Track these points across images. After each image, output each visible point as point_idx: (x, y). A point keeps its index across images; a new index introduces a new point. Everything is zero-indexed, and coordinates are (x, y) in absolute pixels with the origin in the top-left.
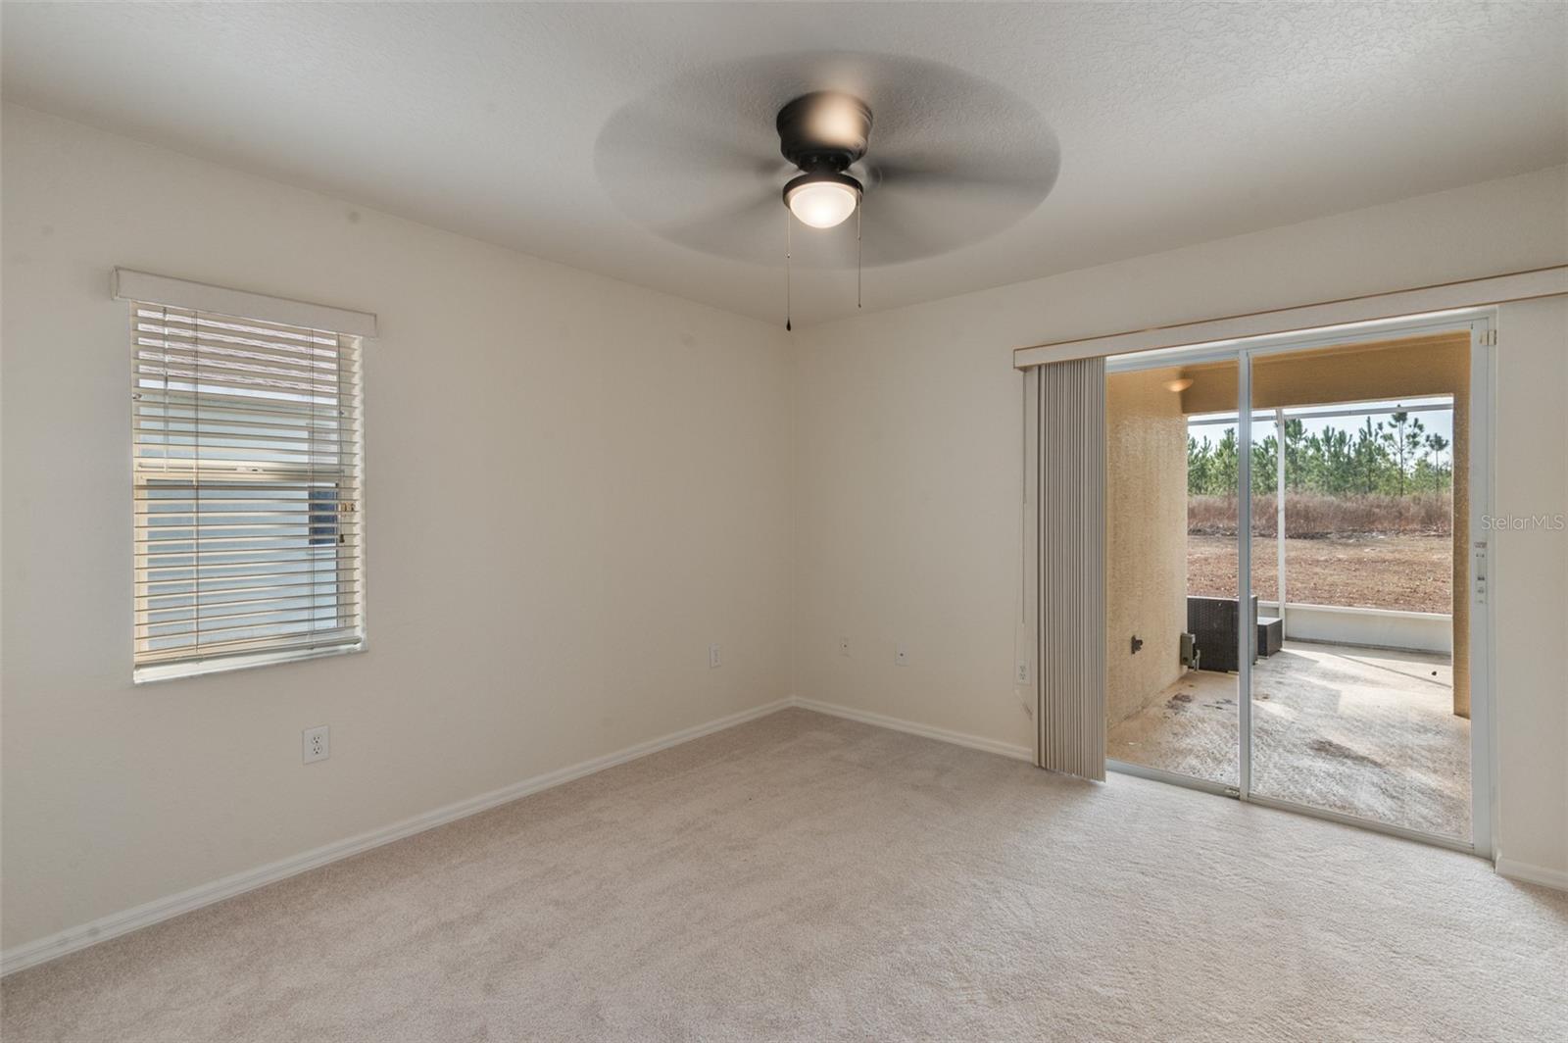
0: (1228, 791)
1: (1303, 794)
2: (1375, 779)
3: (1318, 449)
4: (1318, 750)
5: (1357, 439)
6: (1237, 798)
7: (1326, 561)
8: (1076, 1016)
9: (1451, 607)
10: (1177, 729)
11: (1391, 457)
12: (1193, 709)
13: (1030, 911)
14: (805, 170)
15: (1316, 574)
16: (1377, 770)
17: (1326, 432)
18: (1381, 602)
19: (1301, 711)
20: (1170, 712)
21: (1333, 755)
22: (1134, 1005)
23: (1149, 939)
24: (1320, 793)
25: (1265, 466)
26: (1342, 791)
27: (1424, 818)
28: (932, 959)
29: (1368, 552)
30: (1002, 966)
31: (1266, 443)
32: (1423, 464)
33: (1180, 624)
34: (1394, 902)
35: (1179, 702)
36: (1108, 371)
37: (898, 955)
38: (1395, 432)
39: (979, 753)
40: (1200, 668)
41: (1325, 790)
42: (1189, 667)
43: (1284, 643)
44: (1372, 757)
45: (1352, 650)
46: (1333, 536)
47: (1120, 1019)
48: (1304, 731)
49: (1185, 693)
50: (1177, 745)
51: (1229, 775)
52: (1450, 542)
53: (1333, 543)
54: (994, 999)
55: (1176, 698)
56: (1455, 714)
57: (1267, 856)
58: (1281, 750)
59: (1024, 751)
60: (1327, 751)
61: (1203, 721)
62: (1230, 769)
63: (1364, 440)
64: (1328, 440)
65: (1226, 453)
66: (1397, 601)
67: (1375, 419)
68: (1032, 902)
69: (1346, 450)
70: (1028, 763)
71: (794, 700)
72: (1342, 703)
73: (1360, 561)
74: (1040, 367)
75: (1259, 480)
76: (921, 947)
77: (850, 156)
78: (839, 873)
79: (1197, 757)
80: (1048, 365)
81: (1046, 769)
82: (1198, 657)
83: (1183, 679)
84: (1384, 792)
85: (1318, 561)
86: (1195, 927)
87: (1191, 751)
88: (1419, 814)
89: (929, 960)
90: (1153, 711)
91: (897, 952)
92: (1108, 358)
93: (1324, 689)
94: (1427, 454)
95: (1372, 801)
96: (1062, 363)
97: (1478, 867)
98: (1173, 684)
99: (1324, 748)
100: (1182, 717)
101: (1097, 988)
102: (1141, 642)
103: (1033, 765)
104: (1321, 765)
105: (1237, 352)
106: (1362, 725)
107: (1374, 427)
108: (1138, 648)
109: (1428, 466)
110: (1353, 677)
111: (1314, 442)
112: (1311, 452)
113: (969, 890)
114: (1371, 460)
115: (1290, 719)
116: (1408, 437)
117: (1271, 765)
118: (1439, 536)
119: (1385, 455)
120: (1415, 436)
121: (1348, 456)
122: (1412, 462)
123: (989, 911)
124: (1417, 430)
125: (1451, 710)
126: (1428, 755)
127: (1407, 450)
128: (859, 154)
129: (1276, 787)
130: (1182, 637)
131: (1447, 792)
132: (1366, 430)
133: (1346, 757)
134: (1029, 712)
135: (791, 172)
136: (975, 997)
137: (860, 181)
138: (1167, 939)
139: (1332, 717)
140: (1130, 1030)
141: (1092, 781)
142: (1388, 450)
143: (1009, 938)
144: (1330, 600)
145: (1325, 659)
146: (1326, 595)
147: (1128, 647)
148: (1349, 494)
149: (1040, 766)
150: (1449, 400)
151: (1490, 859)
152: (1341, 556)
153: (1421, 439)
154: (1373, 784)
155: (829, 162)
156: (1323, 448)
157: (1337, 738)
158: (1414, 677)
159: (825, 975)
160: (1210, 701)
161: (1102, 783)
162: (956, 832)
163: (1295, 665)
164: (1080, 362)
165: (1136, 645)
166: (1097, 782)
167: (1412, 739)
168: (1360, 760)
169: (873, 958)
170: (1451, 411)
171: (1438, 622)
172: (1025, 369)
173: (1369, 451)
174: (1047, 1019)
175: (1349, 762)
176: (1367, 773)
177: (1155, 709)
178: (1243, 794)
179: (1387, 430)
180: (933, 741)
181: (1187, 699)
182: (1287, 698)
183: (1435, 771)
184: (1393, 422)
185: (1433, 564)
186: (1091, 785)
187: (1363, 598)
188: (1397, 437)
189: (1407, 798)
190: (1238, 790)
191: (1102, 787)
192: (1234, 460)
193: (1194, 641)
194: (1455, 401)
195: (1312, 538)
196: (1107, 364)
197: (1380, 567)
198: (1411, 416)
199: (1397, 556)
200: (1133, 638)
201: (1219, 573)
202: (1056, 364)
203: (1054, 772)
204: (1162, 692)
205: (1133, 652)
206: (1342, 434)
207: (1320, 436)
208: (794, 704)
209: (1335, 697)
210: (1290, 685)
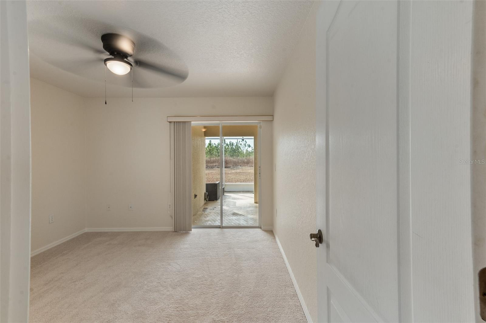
0: (218, 227)
1: (231, 224)
2: (243, 218)
3: (228, 146)
4: (233, 215)
5: (235, 144)
6: (220, 228)
7: (231, 173)
8: (194, 284)
9: (254, 182)
10: (206, 216)
11: (241, 149)
12: (208, 211)
13: (179, 266)
14: (113, 56)
15: (229, 176)
16: (243, 216)
17: (230, 142)
18: (241, 182)
19: (230, 207)
20: (203, 212)
21: (236, 215)
22: (206, 276)
23: (206, 262)
24: (234, 223)
25: (218, 150)
26: (238, 222)
27: (251, 224)
28: (155, 286)
29: (238, 171)
30: (174, 280)
31: (218, 144)
32: (247, 150)
33: (204, 190)
34: (248, 240)
35: (205, 210)
36: (192, 125)
37: (145, 289)
38: (242, 143)
39: (157, 232)
40: (209, 201)
41: (235, 223)
42: (206, 201)
43: (225, 193)
44: (243, 214)
45: (237, 193)
46: (232, 167)
47: (203, 280)
48: (230, 211)
49: (206, 207)
50: (206, 220)
51: (218, 223)
52: (253, 168)
53: (231, 169)
54: (173, 288)
55: (204, 209)
56: (255, 203)
57: (227, 238)
58: (226, 216)
59: (170, 228)
60: (235, 215)
61: (210, 213)
62: (218, 222)
63: (237, 144)
64: (230, 144)
65: (209, 146)
66: (244, 181)
67: (239, 140)
68: (179, 263)
69: (233, 147)
70: (171, 231)
71: (87, 230)
72: (237, 204)
73: (237, 173)
74: (174, 122)
75: (217, 153)
76: (151, 284)
77: (128, 56)
78: (120, 275)
79: (210, 221)
80: (177, 122)
81: (176, 232)
82: (208, 198)
83: (205, 204)
84: (245, 220)
85: (229, 173)
86: (215, 256)
87: (209, 220)
88: (251, 223)
89: (154, 286)
90: (199, 213)
91: (144, 288)
92: (192, 122)
93: (233, 202)
94: (247, 148)
95: (243, 223)
96: (180, 122)
97: (259, 230)
98: (203, 205)
99: (234, 214)
100: (206, 213)
101: (197, 276)
102: (197, 195)
103: (173, 232)
104: (234, 218)
105: (219, 124)
106: (240, 208)
107: (239, 142)
108: (196, 197)
109: (248, 151)
110: (238, 198)
111: (227, 145)
112: (227, 147)
113: (161, 266)
114: (238, 149)
115: (228, 209)
116: (244, 144)
117: (225, 220)
118: (250, 167)
119: (240, 148)
120: (245, 144)
121: (234, 148)
122: (245, 150)
123: (168, 269)
124: (246, 143)
125: (254, 202)
126: (251, 212)
127: (244, 147)
128: (131, 56)
129: (226, 224)
130: (205, 193)
131: (254, 218)
132: (237, 142)
133: (238, 215)
134: (172, 217)
135: (107, 55)
136: (169, 290)
137: (132, 64)
138: (210, 261)
139: (235, 207)
140: (205, 281)
141: (188, 232)
142: (241, 147)
143: (174, 274)
144: (232, 182)
145: (232, 195)
146: (231, 181)
147: (194, 197)
148: (234, 157)
149: (175, 231)
150: (253, 137)
151: (261, 228)
152: (233, 172)
153: (246, 145)
154: (243, 219)
155: (121, 56)
156: (229, 146)
157: (236, 212)
158: (248, 197)
159: (123, 303)
160: (211, 208)
161: (191, 232)
162: (155, 254)
163: (227, 197)
164: (185, 122)
165: (196, 196)
166: (190, 232)
167: (248, 209)
168: (240, 215)
169: (137, 292)
170: (253, 140)
171: (251, 185)
172: (170, 122)
173: (238, 147)
174: (187, 287)
175: (239, 216)
176: (242, 218)
177: (200, 212)
178: (221, 227)
179: (241, 142)
180: (142, 232)
181: (206, 209)
182: (227, 205)
183: (252, 215)
184: (242, 141)
185: (249, 173)
186: (188, 233)
187: (238, 181)
188: (242, 144)
189: (248, 221)
190: (220, 226)
191: (191, 233)
192: (211, 148)
193: (207, 194)
194: (254, 138)
195: (228, 168)
196: (192, 123)
197: (240, 174)
198: (245, 140)
199: (243, 171)
200: (195, 194)
201: (209, 177)
202: (179, 122)
203: (178, 232)
204: (201, 208)
205: (195, 198)
206: (233, 143)
207: (229, 143)
208: (86, 231)
209: (235, 203)
210: (227, 202)
